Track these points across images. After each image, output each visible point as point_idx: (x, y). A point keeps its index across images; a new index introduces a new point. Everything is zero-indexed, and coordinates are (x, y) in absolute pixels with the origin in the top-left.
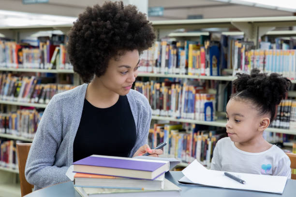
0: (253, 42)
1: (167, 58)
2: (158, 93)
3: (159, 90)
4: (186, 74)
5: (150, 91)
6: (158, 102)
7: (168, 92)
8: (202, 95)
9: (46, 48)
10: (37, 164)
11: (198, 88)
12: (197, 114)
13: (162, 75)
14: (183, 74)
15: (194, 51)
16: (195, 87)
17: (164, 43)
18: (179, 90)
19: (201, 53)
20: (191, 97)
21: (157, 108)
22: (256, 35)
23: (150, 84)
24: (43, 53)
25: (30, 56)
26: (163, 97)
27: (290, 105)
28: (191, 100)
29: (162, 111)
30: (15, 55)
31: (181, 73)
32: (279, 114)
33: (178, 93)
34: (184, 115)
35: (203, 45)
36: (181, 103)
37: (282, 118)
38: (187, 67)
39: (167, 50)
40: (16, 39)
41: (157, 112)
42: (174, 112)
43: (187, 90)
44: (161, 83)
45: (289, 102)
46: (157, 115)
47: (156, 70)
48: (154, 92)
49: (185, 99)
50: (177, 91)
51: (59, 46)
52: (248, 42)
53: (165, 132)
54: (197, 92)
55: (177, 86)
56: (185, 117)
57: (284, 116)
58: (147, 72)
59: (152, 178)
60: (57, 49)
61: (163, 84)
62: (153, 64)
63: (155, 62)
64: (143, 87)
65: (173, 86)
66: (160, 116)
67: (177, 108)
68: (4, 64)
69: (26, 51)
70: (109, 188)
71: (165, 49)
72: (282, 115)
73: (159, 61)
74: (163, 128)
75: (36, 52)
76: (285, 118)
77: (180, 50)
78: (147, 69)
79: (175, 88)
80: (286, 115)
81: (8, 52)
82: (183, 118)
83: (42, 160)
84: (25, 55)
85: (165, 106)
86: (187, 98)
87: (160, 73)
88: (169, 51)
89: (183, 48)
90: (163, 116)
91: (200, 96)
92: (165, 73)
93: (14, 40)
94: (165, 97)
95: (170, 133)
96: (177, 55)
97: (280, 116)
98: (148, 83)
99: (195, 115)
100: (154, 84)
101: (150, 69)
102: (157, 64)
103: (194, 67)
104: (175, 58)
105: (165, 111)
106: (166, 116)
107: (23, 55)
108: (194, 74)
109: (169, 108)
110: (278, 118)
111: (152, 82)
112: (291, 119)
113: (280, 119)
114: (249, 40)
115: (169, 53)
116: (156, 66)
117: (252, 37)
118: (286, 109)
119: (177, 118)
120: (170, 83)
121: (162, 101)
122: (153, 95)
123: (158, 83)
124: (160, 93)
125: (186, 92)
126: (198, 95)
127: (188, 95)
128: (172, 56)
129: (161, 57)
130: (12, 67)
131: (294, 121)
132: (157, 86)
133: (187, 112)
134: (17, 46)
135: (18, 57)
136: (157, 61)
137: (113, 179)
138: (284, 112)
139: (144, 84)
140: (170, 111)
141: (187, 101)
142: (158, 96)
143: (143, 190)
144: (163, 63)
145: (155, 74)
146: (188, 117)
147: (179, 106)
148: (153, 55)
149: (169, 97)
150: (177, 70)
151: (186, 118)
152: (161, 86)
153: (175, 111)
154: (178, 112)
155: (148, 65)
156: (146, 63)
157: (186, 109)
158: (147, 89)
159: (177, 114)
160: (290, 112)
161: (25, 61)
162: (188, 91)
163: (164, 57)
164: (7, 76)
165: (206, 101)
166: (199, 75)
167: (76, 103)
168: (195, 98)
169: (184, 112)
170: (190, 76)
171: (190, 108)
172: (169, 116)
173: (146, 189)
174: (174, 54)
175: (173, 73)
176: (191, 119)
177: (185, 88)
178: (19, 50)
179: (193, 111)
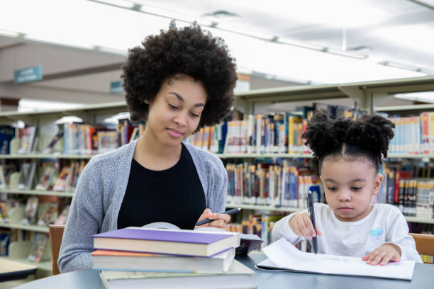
0: (366, 112)
1: (263, 134)
2: (253, 176)
3: (254, 174)
4: (287, 152)
5: (244, 174)
6: (253, 187)
7: (265, 176)
8: (306, 177)
9: (123, 131)
10: (70, 250)
11: (301, 170)
12: (301, 201)
13: (258, 155)
14: (282, 152)
15: (295, 125)
16: (298, 168)
17: (259, 118)
18: (278, 172)
19: (303, 126)
20: (293, 180)
21: (252, 195)
22: (370, 103)
23: (243, 167)
24: (120, 136)
25: (106, 140)
26: (259, 182)
27: (415, 186)
28: (294, 185)
29: (259, 199)
30: (88, 139)
31: (280, 152)
32: (401, 197)
33: (277, 176)
34: (285, 202)
35: (306, 116)
36: (281, 188)
37: (406, 203)
38: (287, 144)
39: (263, 124)
40: (92, 121)
41: (253, 200)
42: (272, 200)
43: (288, 171)
44: (256, 165)
45: (413, 183)
46: (252, 204)
47: (250, 149)
48: (248, 176)
49: (286, 183)
50: (275, 173)
51: (138, 127)
52: (360, 112)
53: (263, 224)
54: (300, 173)
55: (276, 168)
56: (286, 205)
57: (408, 200)
58: (240, 152)
59: (208, 255)
60: (136, 130)
61: (259, 166)
62: (247, 143)
63: (248, 140)
64: (235, 170)
65: (271, 168)
66: (256, 204)
67: (276, 195)
68: (77, 151)
69: (101, 134)
70: (142, 272)
71: (260, 123)
72: (406, 198)
73: (253, 138)
74: (260, 220)
75: (112, 135)
76: (410, 203)
77: (278, 124)
78: (240, 149)
79: (273, 170)
80: (411, 198)
81: (82, 137)
82: (284, 206)
83: (77, 245)
84: (100, 139)
85: (262, 193)
86: (287, 182)
87: (255, 152)
88: (265, 126)
89: (282, 122)
90: (259, 205)
91: (304, 179)
92: (261, 152)
93: (89, 124)
94: (262, 182)
95: (269, 225)
96: (275, 130)
97: (403, 200)
98: (241, 165)
99: (298, 203)
100: (248, 166)
101: (243, 148)
102: (252, 142)
103: (295, 144)
104: (273, 133)
105: (262, 198)
106: (263, 205)
107: (97, 140)
108: (296, 152)
109: (266, 195)
110: (401, 202)
111: (246, 164)
112: (418, 204)
113: (404, 204)
114: (362, 109)
115: (265, 129)
116: (250, 144)
117: (365, 106)
118: (411, 192)
119: (277, 206)
120: (267, 164)
121: (258, 186)
122: (247, 179)
123: (253, 164)
124: (256, 177)
125: (286, 174)
126: (301, 178)
127: (289, 178)
128: (269, 132)
129: (255, 133)
130: (86, 154)
131: (421, 206)
132: (252, 168)
133: (288, 199)
134: (91, 129)
135: (93, 142)
136: (251, 138)
137: (149, 257)
138: (408, 194)
139: (236, 167)
140: (268, 199)
141: (288, 186)
142: (253, 181)
143: (195, 273)
144: (259, 141)
145: (249, 155)
146: (290, 205)
147: (279, 192)
148: (246, 131)
149: (267, 181)
150: (276, 149)
151: (288, 207)
152: (256, 169)
153: (275, 198)
154: (278, 199)
155: (240, 144)
156: (238, 141)
157: (288, 196)
158: (240, 173)
159: (277, 201)
160: (416, 195)
161: (100, 146)
162: (290, 174)
163: (260, 133)
164: (80, 165)
165: (311, 185)
166: (302, 153)
167: (121, 165)
168: (297, 182)
169: (285, 198)
170: (291, 155)
171: (292, 194)
172: (268, 205)
173: (200, 271)
174: (271, 130)
175: (271, 152)
176: (293, 207)
177: (285, 170)
178: (94, 134)
179: (297, 197)
